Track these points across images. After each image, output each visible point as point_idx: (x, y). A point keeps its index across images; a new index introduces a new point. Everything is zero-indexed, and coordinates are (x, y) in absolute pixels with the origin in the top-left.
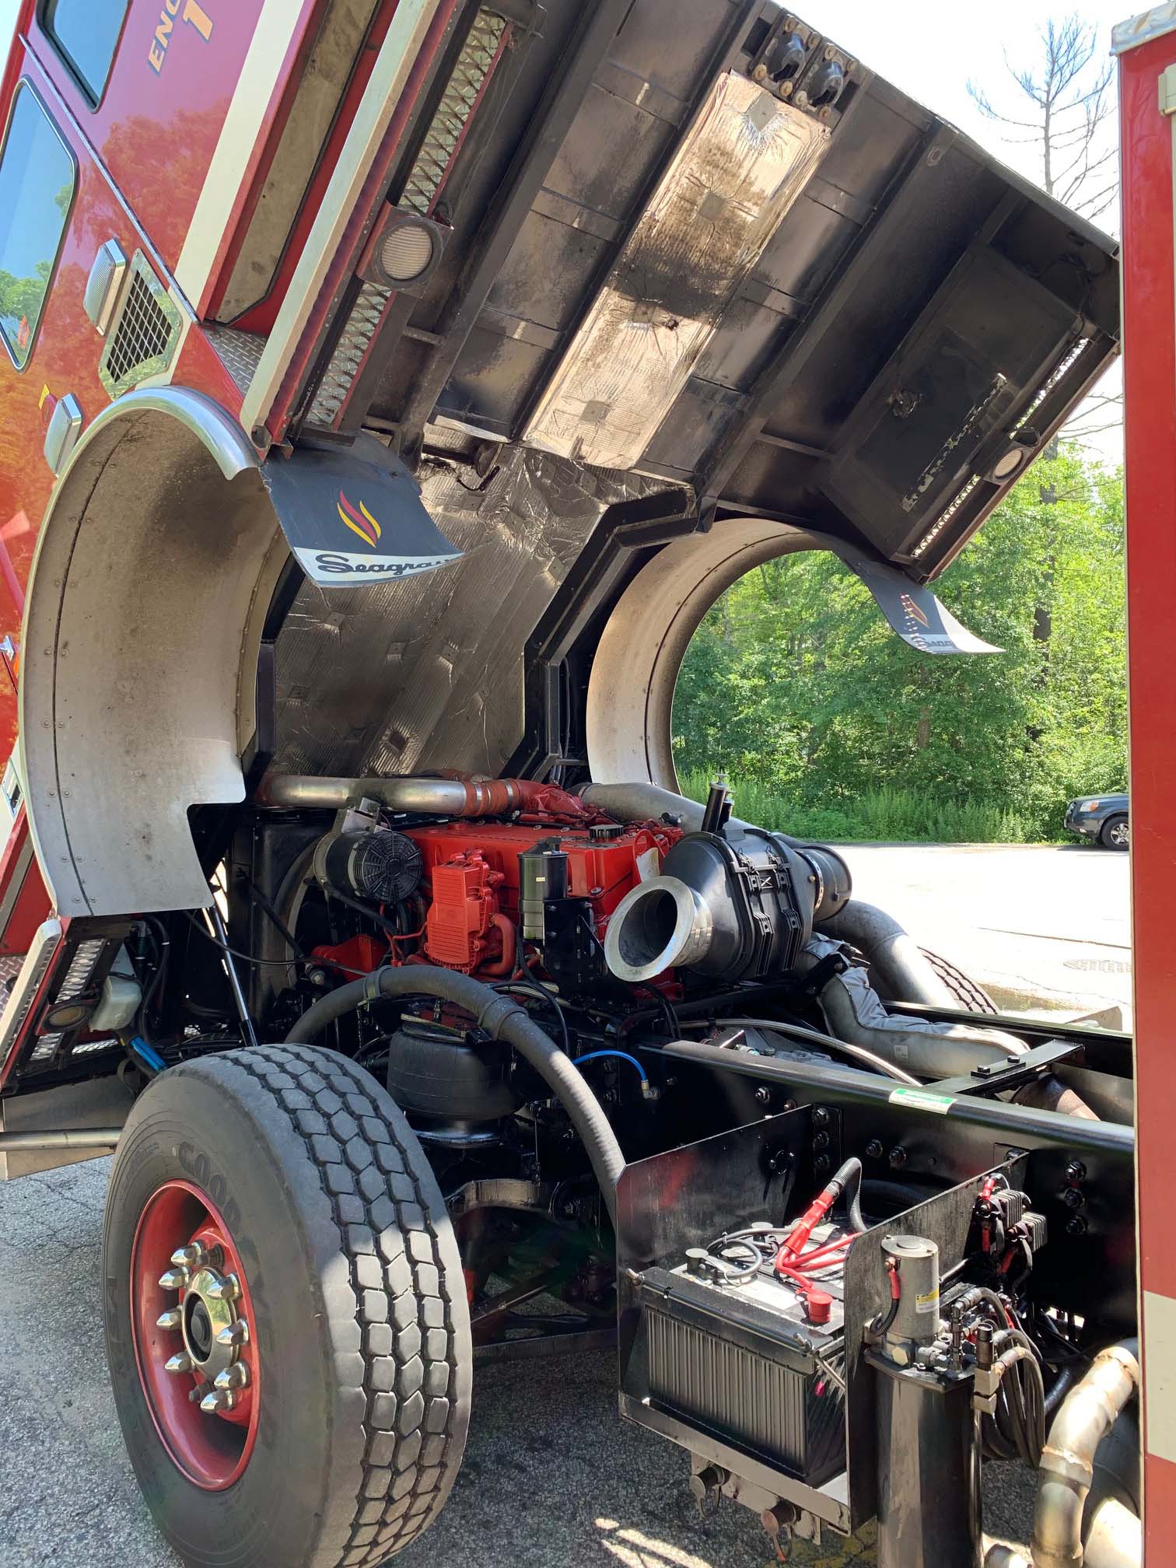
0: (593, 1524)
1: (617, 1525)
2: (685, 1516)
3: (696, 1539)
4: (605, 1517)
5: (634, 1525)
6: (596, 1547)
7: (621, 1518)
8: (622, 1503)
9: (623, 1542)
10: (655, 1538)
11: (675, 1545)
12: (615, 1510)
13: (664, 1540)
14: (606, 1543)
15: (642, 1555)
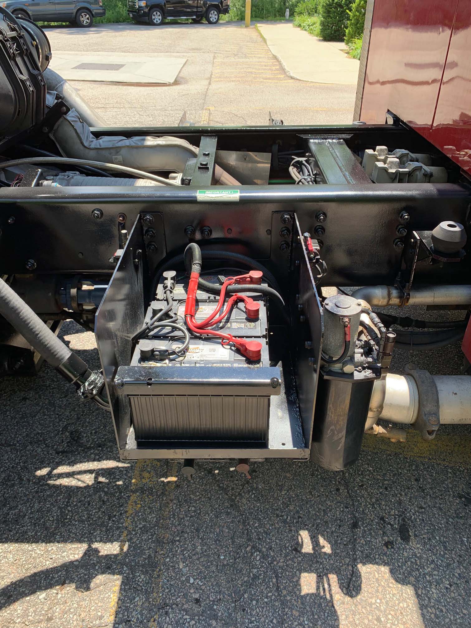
0: (35, 476)
1: (49, 469)
2: (82, 443)
3: (96, 451)
4: (40, 469)
5: (58, 464)
6: (47, 487)
7: (48, 464)
8: (43, 456)
9: (60, 476)
10: (76, 464)
11: (88, 461)
12: (42, 462)
13: (81, 462)
14: (51, 482)
15: (75, 476)
